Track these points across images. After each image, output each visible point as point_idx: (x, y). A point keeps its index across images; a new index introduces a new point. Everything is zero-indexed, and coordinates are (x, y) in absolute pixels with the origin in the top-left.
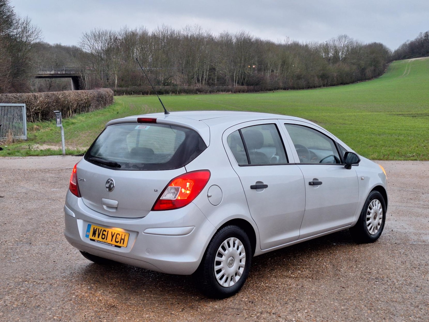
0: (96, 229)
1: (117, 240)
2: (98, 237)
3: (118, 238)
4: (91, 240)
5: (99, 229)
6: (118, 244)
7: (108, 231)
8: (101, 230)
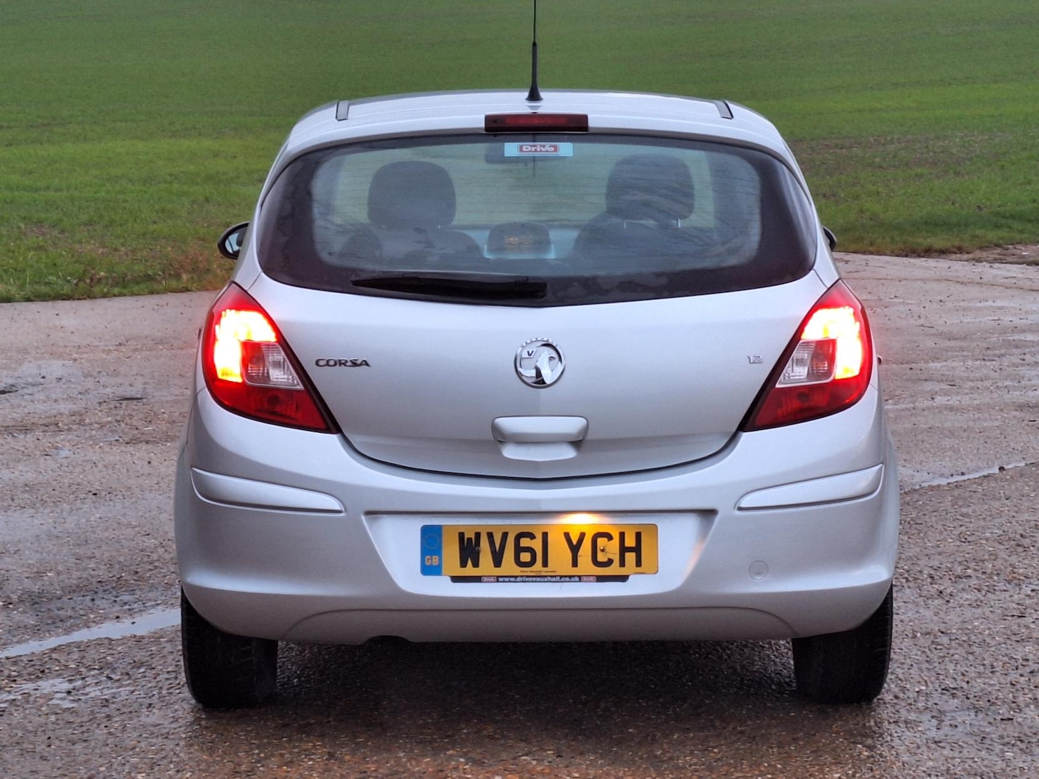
0: (473, 537)
1: (601, 558)
2: (498, 562)
3: (603, 551)
4: (455, 579)
5: (490, 536)
6: (614, 570)
7: (545, 535)
8: (505, 535)
